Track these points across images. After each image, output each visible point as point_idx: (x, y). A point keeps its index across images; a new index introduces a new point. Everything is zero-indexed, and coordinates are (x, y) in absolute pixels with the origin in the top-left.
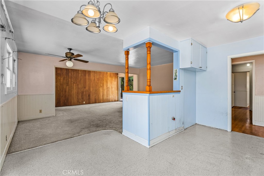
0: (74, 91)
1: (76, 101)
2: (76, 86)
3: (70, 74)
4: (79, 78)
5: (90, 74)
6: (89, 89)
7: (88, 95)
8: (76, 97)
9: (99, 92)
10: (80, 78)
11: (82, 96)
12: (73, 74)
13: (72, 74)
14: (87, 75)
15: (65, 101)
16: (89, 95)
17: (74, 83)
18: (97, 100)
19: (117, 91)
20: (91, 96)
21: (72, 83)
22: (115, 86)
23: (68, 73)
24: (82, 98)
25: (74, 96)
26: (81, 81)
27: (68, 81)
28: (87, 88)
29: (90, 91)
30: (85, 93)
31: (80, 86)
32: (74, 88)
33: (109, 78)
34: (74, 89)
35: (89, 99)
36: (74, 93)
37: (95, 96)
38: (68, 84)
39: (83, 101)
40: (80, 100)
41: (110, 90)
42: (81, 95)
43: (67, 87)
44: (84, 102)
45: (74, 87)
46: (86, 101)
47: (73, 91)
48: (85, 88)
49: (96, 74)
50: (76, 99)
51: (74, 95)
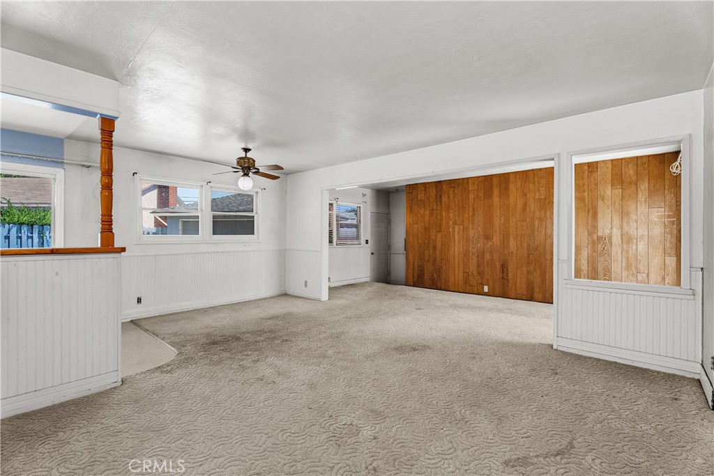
0: (456, 249)
1: (461, 278)
2: (461, 232)
3: (444, 199)
4: (471, 208)
5: (507, 188)
6: (505, 242)
7: (498, 266)
8: (461, 266)
10: (473, 205)
11: (478, 266)
12: (451, 195)
13: (449, 197)
14: (496, 192)
15: (433, 275)
16: (504, 267)
17: (455, 223)
18: (537, 290)
19: (671, 261)
20: (509, 270)
21: (451, 222)
22: (657, 231)
23: (441, 196)
24: (479, 273)
25: (457, 264)
26: (476, 216)
27: (441, 220)
28: (496, 240)
29: (506, 252)
30: (487, 256)
31: (471, 232)
32: (457, 239)
33: (609, 192)
34: (457, 244)
35: (505, 278)
36: (456, 253)
37: (528, 272)
38: (440, 227)
39: (483, 285)
40: (472, 279)
41: (616, 250)
42: (475, 261)
43: (439, 235)
44: (486, 289)
45: (454, 236)
46: (491, 283)
47: (453, 249)
48: (488, 237)
49: (531, 185)
50: (461, 272)
51: (456, 260)
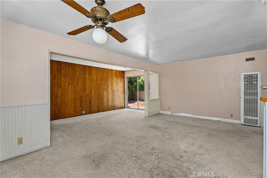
0: (70, 96)
1: (72, 110)
2: (72, 89)
3: (63, 71)
4: (77, 78)
5: (91, 72)
6: (90, 93)
7: (88, 102)
8: (72, 105)
9: (103, 97)
10: (78, 76)
11: (80, 103)
12: (67, 70)
13: (66, 71)
14: (87, 73)
15: (55, 112)
16: (90, 102)
17: (69, 84)
18: (100, 108)
19: (123, 95)
20: (92, 103)
21: (67, 84)
22: (122, 88)
23: (61, 69)
24: (81, 106)
25: (70, 104)
26: (79, 82)
27: (61, 82)
28: (87, 91)
29: (91, 96)
30: (84, 98)
31: (77, 88)
32: (70, 92)
33: (115, 78)
34: (70, 94)
35: (90, 106)
36: (70, 99)
37: (98, 103)
38: (60, 85)
39: (82, 111)
40: (77, 109)
41: (116, 93)
42: (79, 101)
43: (60, 90)
44: (84, 112)
45: (68, 90)
46: (85, 110)
47: (68, 96)
48: (84, 91)
49: (98, 73)
50: (72, 107)
51: (70, 102)
